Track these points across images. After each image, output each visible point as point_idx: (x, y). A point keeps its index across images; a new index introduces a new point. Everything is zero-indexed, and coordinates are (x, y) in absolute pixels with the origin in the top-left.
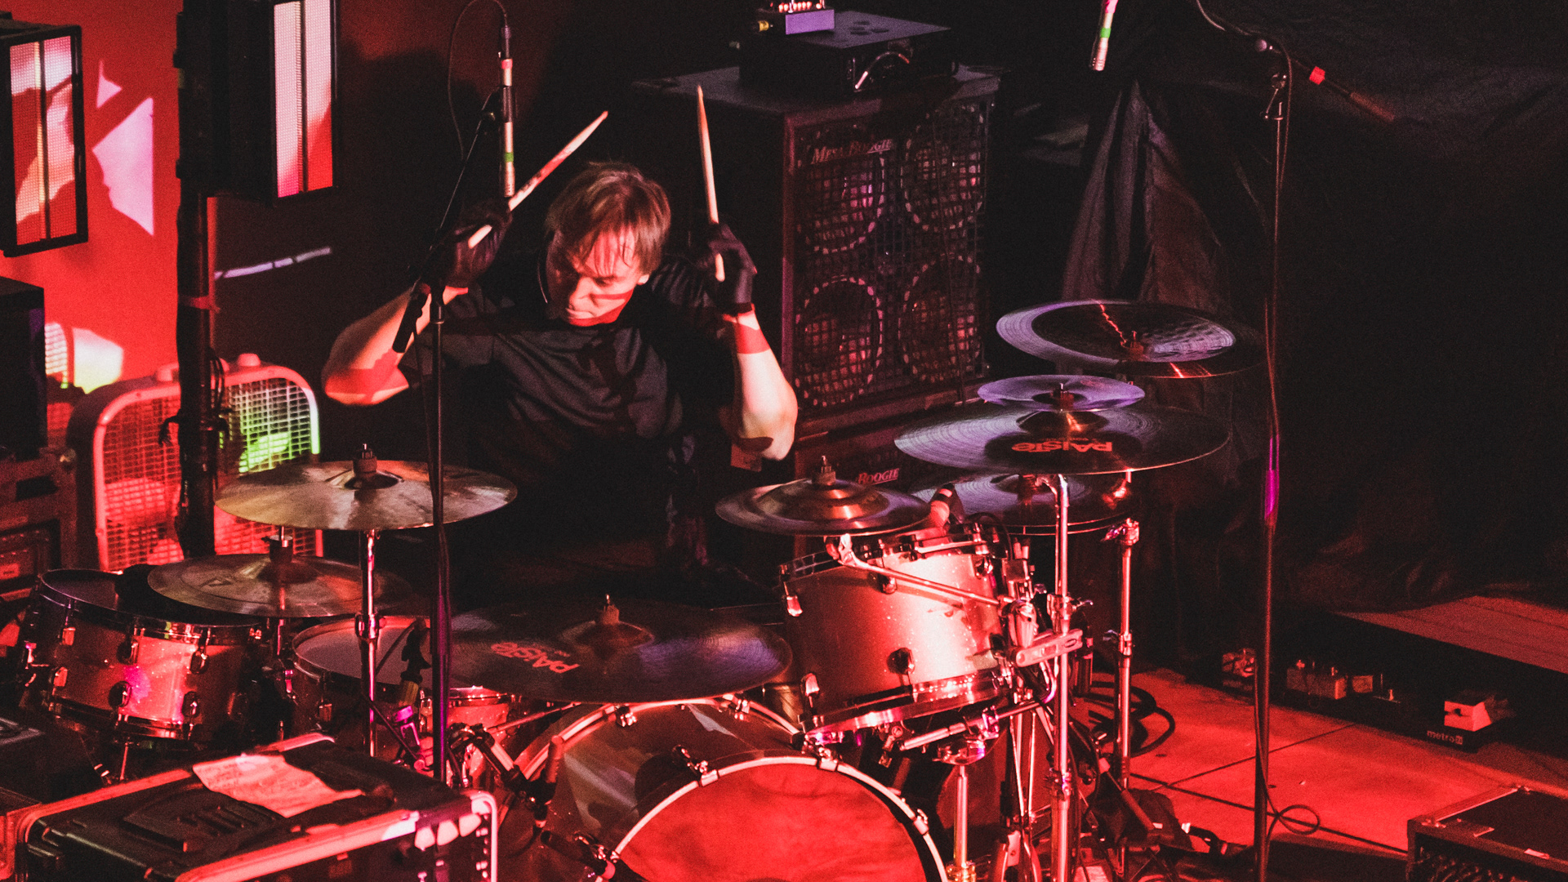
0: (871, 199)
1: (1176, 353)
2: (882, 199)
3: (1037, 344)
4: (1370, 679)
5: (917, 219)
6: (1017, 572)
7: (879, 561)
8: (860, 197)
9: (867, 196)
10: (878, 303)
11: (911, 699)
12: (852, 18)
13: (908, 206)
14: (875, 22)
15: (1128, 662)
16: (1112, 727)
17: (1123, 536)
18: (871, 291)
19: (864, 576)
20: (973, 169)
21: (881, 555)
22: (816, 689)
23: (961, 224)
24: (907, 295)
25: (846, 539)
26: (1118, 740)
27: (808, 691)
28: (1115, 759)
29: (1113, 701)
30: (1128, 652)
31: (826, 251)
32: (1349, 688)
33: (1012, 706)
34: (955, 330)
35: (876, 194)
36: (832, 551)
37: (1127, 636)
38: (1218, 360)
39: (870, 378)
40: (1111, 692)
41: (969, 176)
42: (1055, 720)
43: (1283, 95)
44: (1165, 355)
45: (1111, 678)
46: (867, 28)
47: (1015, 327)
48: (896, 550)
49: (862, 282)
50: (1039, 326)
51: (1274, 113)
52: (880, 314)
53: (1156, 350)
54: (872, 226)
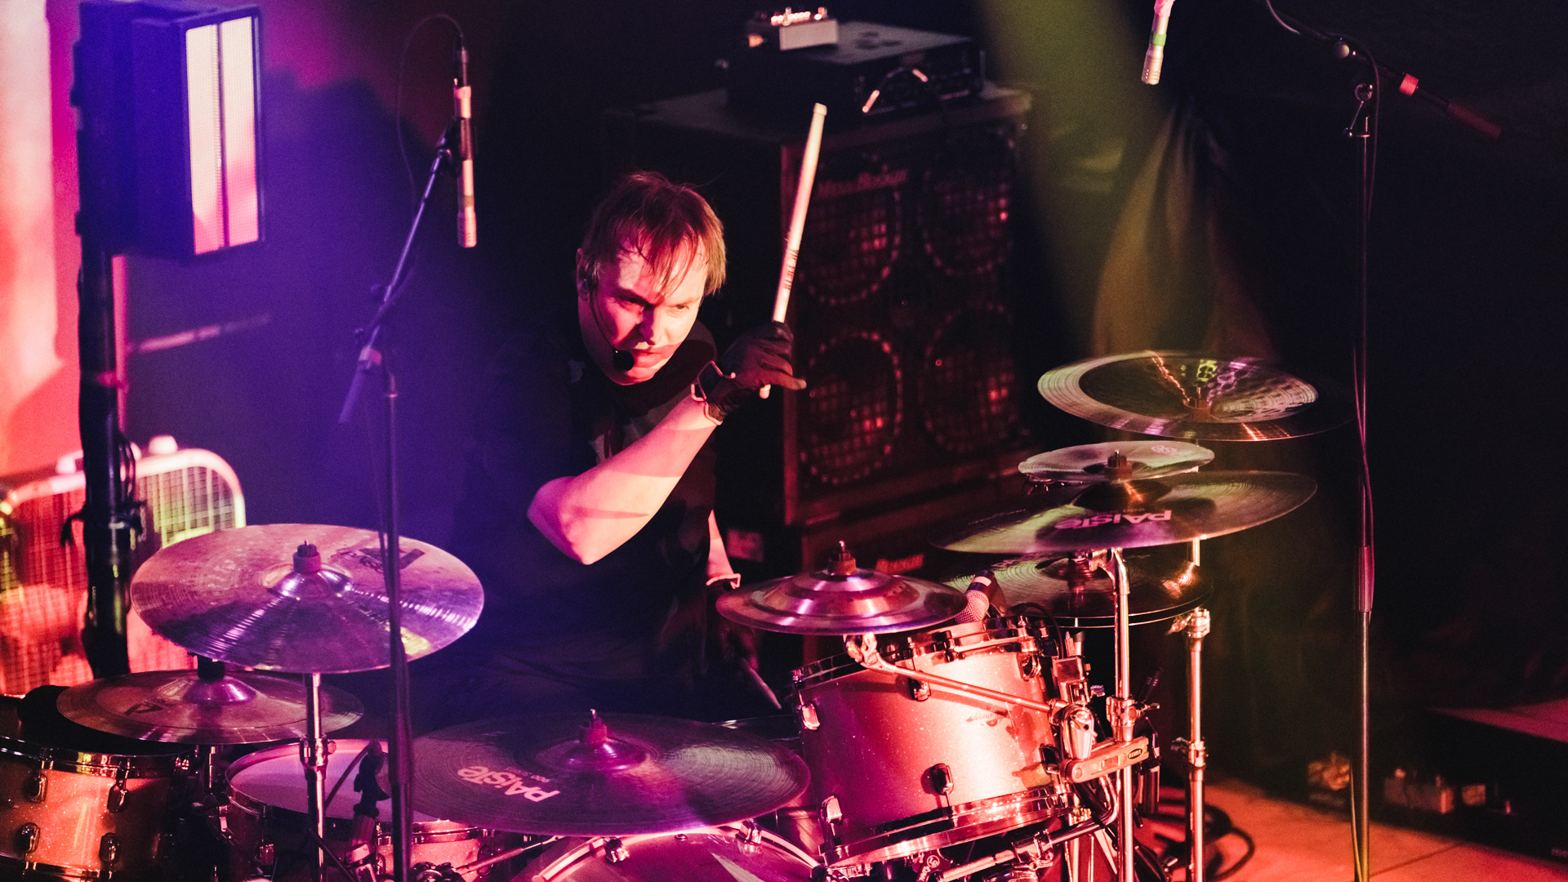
0: (884, 241)
1: (1249, 412)
2: (897, 240)
3: (1088, 405)
4: (1482, 789)
5: (938, 262)
6: (1070, 671)
7: (908, 662)
8: (871, 238)
9: (880, 236)
10: (895, 361)
11: (950, 824)
12: (857, 30)
13: (928, 247)
14: (886, 33)
15: (1200, 775)
16: (1183, 851)
17: (1191, 627)
18: (886, 348)
19: (892, 681)
20: (1003, 202)
21: (911, 656)
22: (838, 814)
23: (989, 266)
24: (929, 352)
25: (869, 638)
26: (1191, 867)
27: (830, 818)
29: (1184, 822)
30: (1200, 762)
31: (833, 301)
32: (1457, 800)
33: (1066, 829)
34: (987, 391)
35: (890, 234)
36: (854, 652)
37: (1198, 745)
38: (1297, 417)
39: (888, 449)
40: (1179, 811)
41: (998, 211)
42: (1118, 844)
43: (1369, 109)
44: (1236, 414)
45: (1181, 794)
46: (876, 41)
47: (1062, 386)
48: (929, 650)
49: (876, 337)
50: (1087, 384)
51: (1359, 129)
52: (898, 374)
53: (1225, 409)
54: (886, 272)
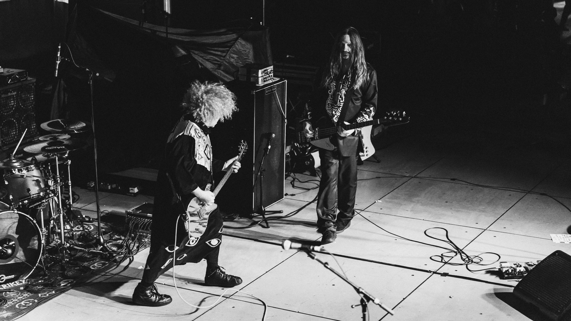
0: (13, 104)
1: (75, 128)
2: (15, 104)
3: (49, 129)
4: (115, 185)
5: (22, 107)
6: (49, 172)
7: (22, 172)
8: (11, 103)
9: (12, 103)
10: (16, 123)
11: (30, 198)
12: (6, 70)
13: (20, 104)
14: (11, 70)
15: (70, 186)
16: (68, 198)
17: (68, 163)
18: (15, 121)
19: (20, 176)
20: (32, 96)
21: (22, 171)
22: (12, 198)
23: (31, 107)
24: (22, 121)
25: (16, 169)
26: (70, 201)
27: (10, 198)
28: (70, 204)
29: (68, 194)
30: (70, 184)
31: (5, 114)
32: (111, 187)
33: (49, 197)
34: (31, 127)
35: (14, 102)
36: (14, 172)
37: (70, 182)
38: (83, 129)
39: (16, 137)
40: (68, 192)
41: (31, 98)
42: (58, 199)
43: (91, 79)
44: (73, 128)
45: (67, 189)
46: (10, 71)
47: (44, 126)
48: (26, 170)
49: (13, 119)
50: (48, 125)
51: (90, 82)
52: (17, 125)
53: (71, 128)
54: (14, 109)
